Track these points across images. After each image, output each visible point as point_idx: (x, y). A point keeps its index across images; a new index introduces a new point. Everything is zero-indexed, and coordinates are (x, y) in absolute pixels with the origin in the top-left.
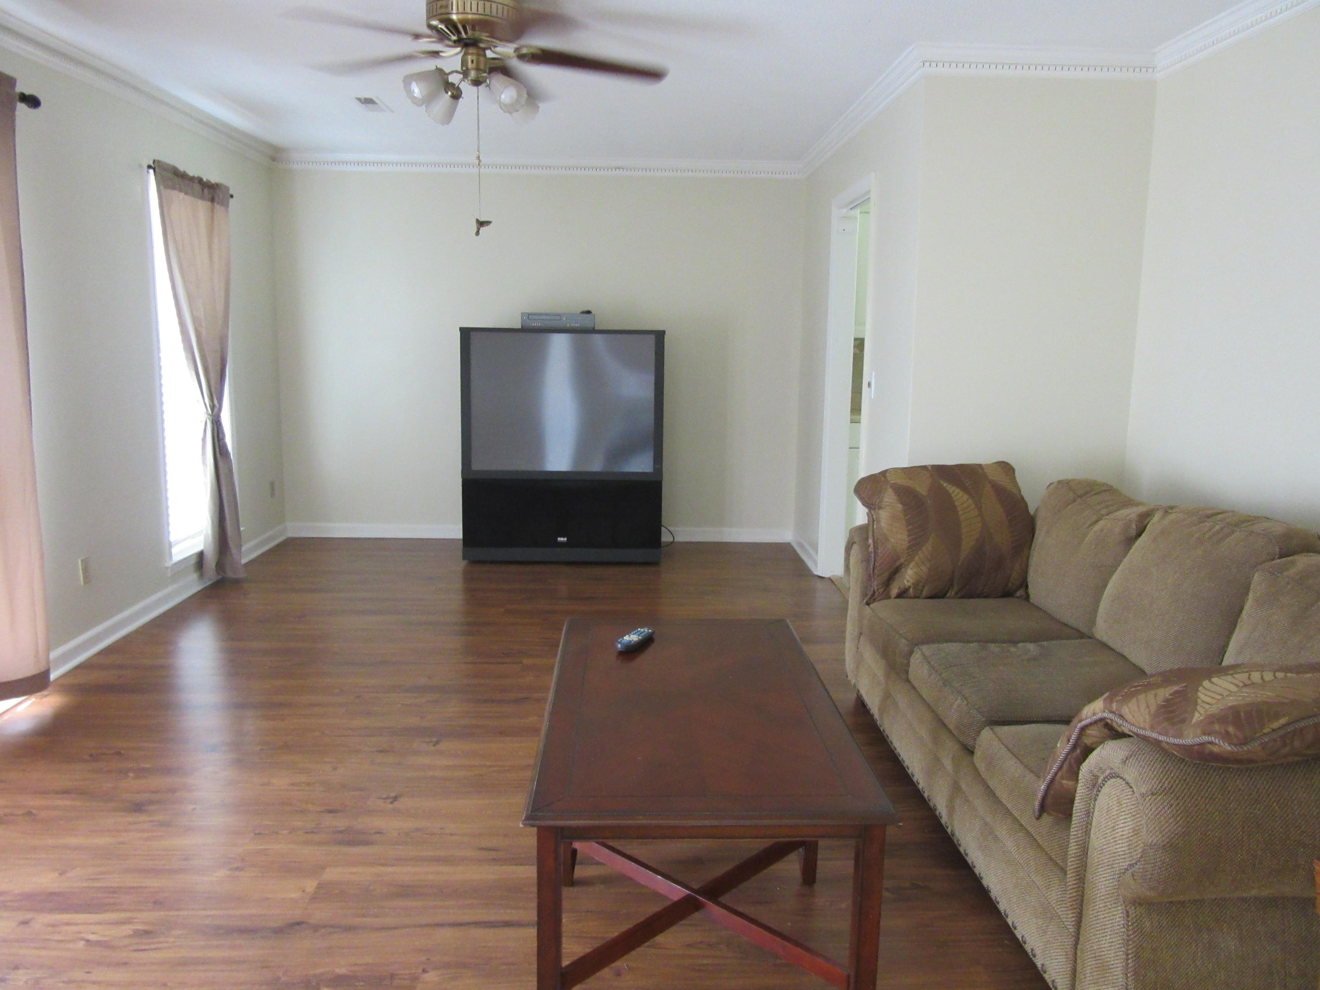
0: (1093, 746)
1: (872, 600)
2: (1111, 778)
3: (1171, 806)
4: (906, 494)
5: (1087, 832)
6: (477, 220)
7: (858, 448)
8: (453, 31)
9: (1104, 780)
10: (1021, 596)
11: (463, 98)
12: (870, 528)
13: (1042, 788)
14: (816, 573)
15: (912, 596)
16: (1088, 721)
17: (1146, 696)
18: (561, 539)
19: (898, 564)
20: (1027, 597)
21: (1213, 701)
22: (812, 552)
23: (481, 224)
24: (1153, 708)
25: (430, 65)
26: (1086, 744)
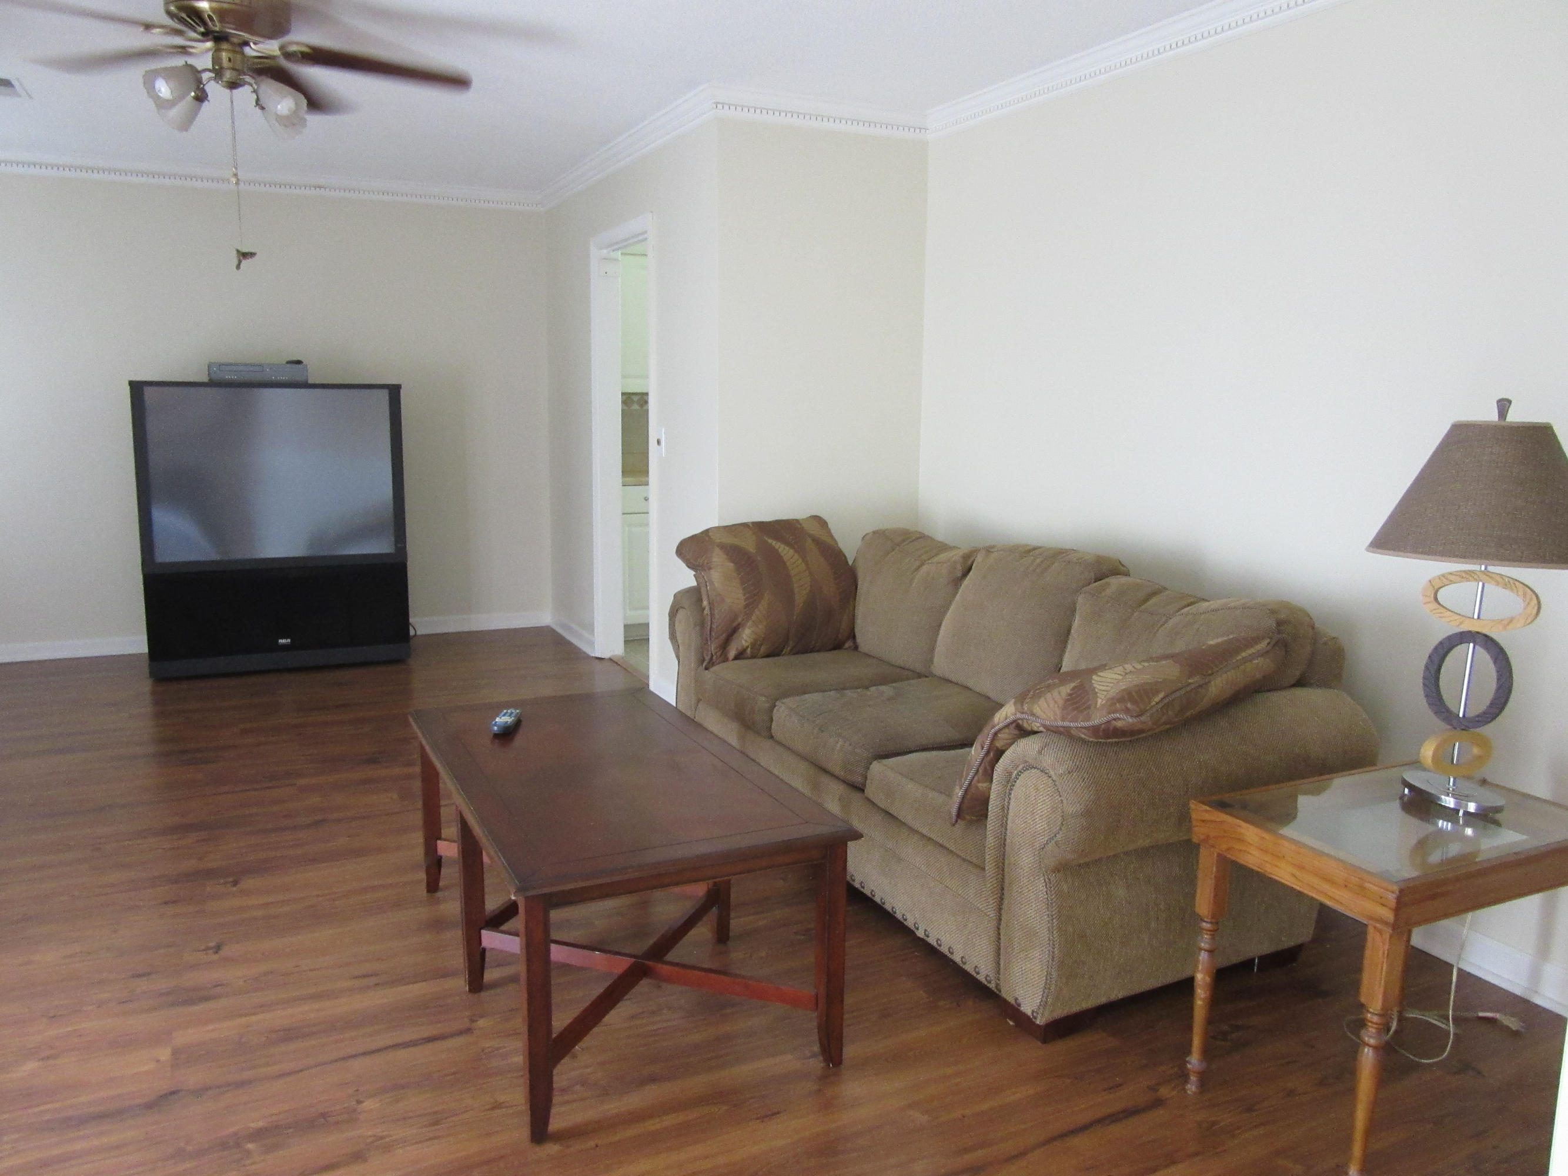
0: (1004, 748)
1: (710, 664)
2: (1025, 771)
3: (1084, 779)
4: (735, 553)
5: (1004, 825)
6: (238, 251)
7: (648, 513)
8: (196, 21)
9: (1018, 775)
10: (850, 647)
11: (209, 101)
12: (703, 590)
13: (960, 794)
14: (593, 655)
15: (749, 656)
16: (1001, 725)
17: (1052, 695)
18: (282, 641)
19: (735, 624)
20: (856, 648)
21: (1109, 688)
22: (586, 634)
23: (245, 255)
24: (1061, 702)
25: (179, 61)
26: (997, 748)
